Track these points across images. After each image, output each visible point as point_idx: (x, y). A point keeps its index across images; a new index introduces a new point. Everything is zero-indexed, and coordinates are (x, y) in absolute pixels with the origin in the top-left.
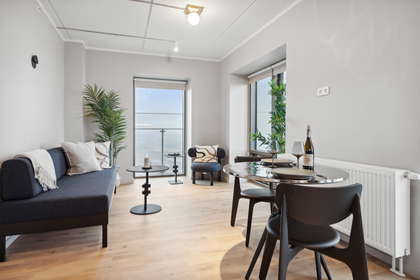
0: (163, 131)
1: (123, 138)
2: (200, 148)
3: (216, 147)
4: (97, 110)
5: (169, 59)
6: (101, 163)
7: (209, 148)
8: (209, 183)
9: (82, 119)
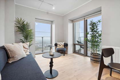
0: (43, 38)
1: (31, 41)
2: (59, 43)
3: (64, 43)
4: (20, 29)
5: (48, 13)
6: (26, 52)
7: (61, 43)
8: (63, 55)
9: (14, 33)
